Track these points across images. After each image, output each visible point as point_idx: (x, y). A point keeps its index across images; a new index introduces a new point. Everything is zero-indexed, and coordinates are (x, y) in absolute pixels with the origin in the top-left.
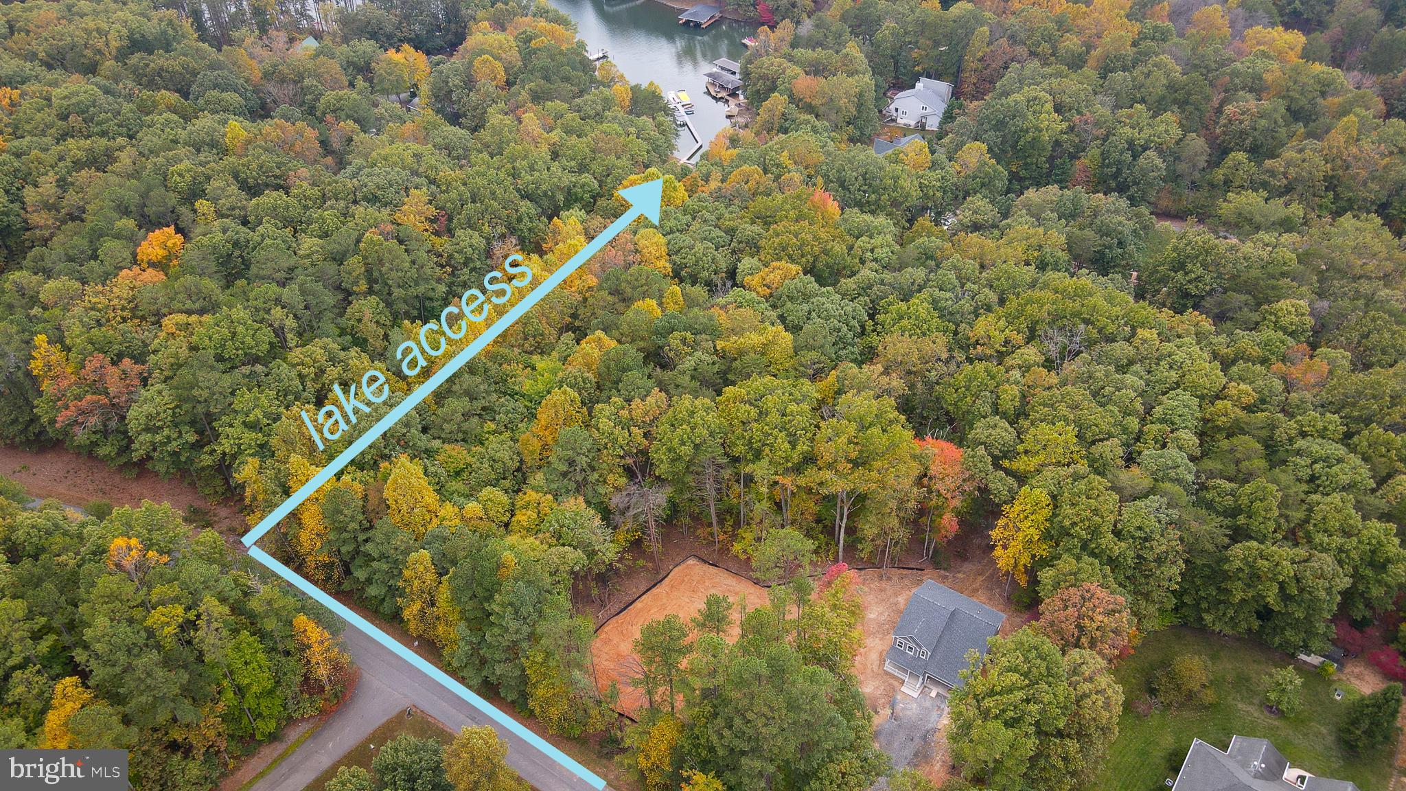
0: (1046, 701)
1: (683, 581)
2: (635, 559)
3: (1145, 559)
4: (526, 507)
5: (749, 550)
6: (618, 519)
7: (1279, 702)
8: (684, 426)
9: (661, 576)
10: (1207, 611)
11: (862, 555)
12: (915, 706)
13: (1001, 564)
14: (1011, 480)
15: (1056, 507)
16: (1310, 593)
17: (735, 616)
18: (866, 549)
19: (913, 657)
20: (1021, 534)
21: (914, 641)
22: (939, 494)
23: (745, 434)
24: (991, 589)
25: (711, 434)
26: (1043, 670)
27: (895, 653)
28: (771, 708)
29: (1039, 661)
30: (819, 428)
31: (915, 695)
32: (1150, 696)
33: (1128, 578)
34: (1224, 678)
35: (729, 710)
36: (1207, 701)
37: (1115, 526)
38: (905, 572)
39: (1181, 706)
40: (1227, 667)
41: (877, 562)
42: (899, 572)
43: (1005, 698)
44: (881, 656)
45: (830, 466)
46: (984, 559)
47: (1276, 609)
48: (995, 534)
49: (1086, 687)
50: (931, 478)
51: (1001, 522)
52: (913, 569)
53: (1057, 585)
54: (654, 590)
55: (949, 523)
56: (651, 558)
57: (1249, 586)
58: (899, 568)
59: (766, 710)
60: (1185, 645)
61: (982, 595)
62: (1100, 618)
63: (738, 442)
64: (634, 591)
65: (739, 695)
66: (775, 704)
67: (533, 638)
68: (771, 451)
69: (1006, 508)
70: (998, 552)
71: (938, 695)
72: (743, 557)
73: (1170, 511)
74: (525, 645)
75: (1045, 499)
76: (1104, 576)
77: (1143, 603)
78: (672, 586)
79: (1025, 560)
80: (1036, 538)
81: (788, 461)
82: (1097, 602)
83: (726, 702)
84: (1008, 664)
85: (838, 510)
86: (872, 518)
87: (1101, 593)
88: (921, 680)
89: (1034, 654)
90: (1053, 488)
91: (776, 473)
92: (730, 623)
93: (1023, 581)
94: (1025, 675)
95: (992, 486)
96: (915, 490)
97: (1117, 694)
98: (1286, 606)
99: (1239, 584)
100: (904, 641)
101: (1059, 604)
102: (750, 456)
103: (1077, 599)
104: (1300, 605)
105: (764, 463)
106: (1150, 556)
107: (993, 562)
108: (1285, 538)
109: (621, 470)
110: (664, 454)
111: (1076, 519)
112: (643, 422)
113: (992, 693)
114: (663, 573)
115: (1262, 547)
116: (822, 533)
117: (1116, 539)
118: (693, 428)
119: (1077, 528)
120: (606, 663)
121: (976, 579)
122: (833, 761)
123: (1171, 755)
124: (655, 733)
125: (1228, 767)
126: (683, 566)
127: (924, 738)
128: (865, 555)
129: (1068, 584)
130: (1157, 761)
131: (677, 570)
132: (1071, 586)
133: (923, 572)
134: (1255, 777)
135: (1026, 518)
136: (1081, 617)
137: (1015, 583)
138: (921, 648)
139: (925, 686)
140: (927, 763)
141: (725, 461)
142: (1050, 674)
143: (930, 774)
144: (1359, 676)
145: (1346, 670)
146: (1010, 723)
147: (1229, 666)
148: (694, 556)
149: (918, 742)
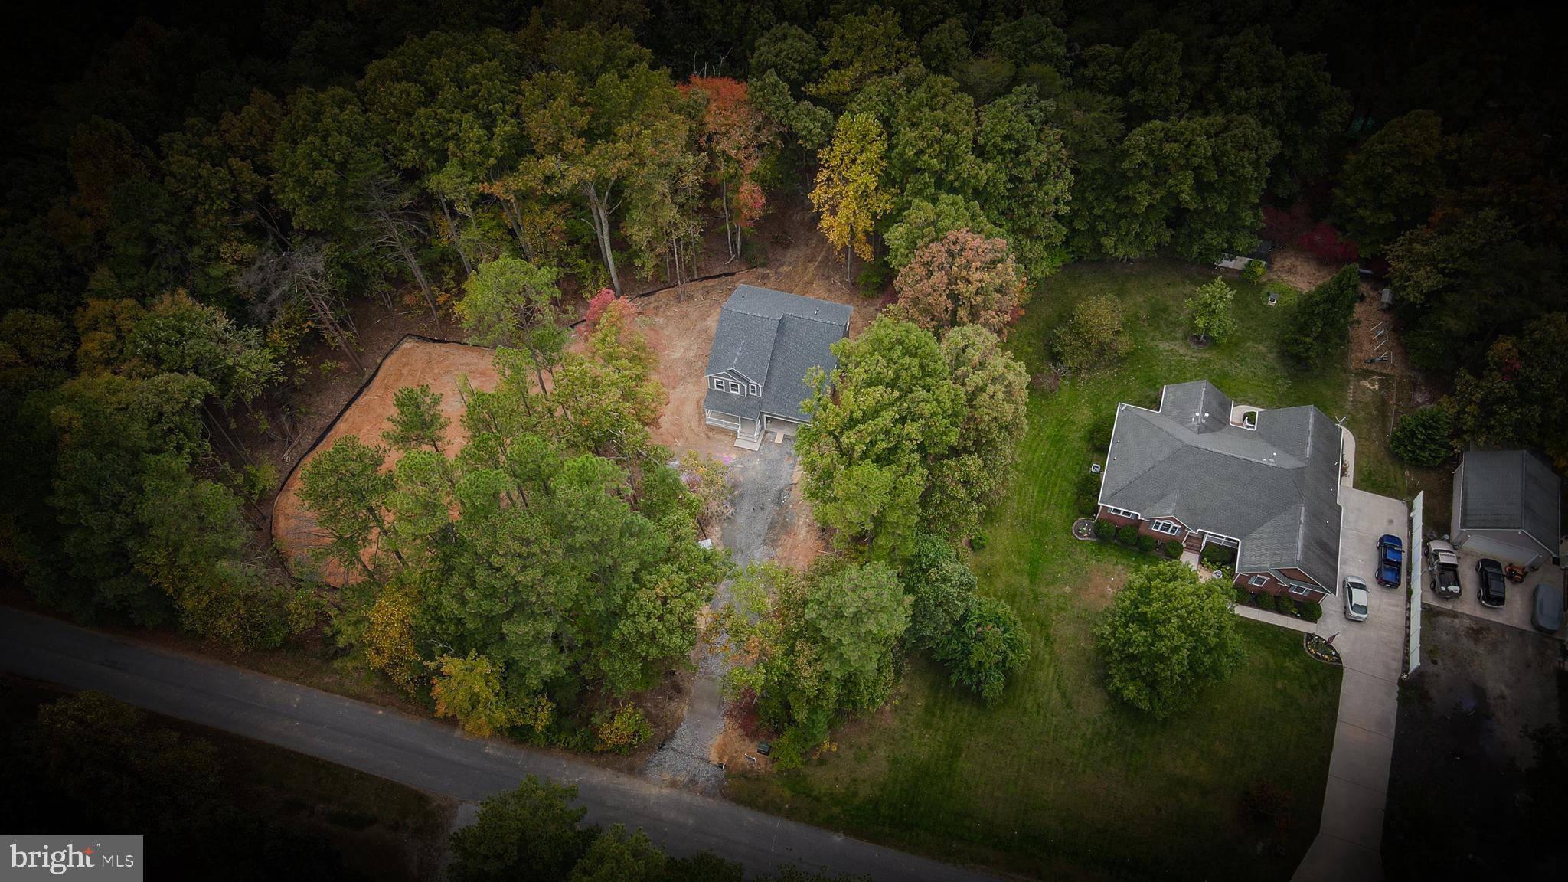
0: (926, 413)
1: (401, 375)
2: (315, 363)
3: (1021, 180)
4: (94, 326)
6: (260, 309)
7: (1208, 329)
8: (310, 138)
9: (367, 377)
10: (1106, 233)
11: (644, 274)
12: (757, 462)
13: (833, 237)
14: (821, 112)
15: (891, 135)
16: (1232, 173)
17: (451, 410)
18: (647, 265)
19: (741, 398)
20: (851, 187)
21: (737, 375)
22: (728, 159)
23: (412, 129)
24: (829, 278)
25: (358, 141)
26: (916, 371)
27: (717, 400)
29: (907, 359)
30: (523, 93)
31: (755, 447)
32: (1055, 365)
33: (1003, 213)
34: (1136, 315)
35: (467, 560)
36: (1122, 353)
37: (975, 141)
38: (710, 283)
39: (1093, 365)
40: (1138, 300)
41: (667, 278)
42: (701, 285)
43: (870, 426)
44: (699, 407)
45: (553, 149)
46: (811, 239)
47: (1193, 206)
48: (817, 196)
49: (977, 379)
50: (710, 139)
51: (821, 176)
52: (720, 276)
53: (912, 246)
55: (749, 196)
57: (1155, 185)
58: (701, 279)
59: (518, 546)
60: (1084, 285)
61: (819, 289)
62: (978, 275)
63: (405, 145)
64: (333, 409)
65: (476, 533)
67: (140, 530)
68: (458, 146)
69: (823, 154)
70: (826, 221)
71: (785, 438)
73: (1043, 103)
74: (130, 544)
75: (874, 127)
76: (973, 217)
77: (1027, 244)
79: (864, 223)
80: (873, 186)
81: (487, 156)
82: (970, 255)
84: (865, 376)
86: (640, 216)
87: (973, 241)
88: (758, 425)
89: (898, 350)
90: (882, 108)
91: (474, 180)
92: (443, 426)
93: (867, 253)
94: (892, 385)
95: (798, 126)
96: (691, 159)
97: (1018, 375)
98: (1204, 200)
99: (1144, 186)
100: (722, 379)
101: (921, 271)
102: (430, 163)
103: (943, 258)
104: (1220, 194)
105: (452, 168)
106: (1027, 174)
107: (823, 240)
108: (1192, 107)
109: (241, 234)
110: (294, 189)
111: (921, 144)
112: (247, 148)
113: (851, 423)
114: (369, 372)
115: (1168, 125)
117: (979, 160)
119: (926, 157)
121: (806, 268)
122: (645, 586)
123: (1092, 432)
124: (377, 617)
125: (1165, 429)
126: (396, 355)
127: (778, 501)
128: (647, 273)
129: (926, 240)
130: (1076, 445)
131: (388, 362)
132: (932, 241)
133: (734, 277)
134: (1199, 432)
135: (854, 161)
136: (953, 281)
137: (857, 260)
138: (747, 382)
139: (766, 432)
140: (788, 533)
141: (393, 180)
142: (926, 374)
143: (794, 547)
144: (1291, 271)
145: (1276, 267)
146: (884, 459)
147: (1140, 299)
148: (410, 335)
149: (771, 509)
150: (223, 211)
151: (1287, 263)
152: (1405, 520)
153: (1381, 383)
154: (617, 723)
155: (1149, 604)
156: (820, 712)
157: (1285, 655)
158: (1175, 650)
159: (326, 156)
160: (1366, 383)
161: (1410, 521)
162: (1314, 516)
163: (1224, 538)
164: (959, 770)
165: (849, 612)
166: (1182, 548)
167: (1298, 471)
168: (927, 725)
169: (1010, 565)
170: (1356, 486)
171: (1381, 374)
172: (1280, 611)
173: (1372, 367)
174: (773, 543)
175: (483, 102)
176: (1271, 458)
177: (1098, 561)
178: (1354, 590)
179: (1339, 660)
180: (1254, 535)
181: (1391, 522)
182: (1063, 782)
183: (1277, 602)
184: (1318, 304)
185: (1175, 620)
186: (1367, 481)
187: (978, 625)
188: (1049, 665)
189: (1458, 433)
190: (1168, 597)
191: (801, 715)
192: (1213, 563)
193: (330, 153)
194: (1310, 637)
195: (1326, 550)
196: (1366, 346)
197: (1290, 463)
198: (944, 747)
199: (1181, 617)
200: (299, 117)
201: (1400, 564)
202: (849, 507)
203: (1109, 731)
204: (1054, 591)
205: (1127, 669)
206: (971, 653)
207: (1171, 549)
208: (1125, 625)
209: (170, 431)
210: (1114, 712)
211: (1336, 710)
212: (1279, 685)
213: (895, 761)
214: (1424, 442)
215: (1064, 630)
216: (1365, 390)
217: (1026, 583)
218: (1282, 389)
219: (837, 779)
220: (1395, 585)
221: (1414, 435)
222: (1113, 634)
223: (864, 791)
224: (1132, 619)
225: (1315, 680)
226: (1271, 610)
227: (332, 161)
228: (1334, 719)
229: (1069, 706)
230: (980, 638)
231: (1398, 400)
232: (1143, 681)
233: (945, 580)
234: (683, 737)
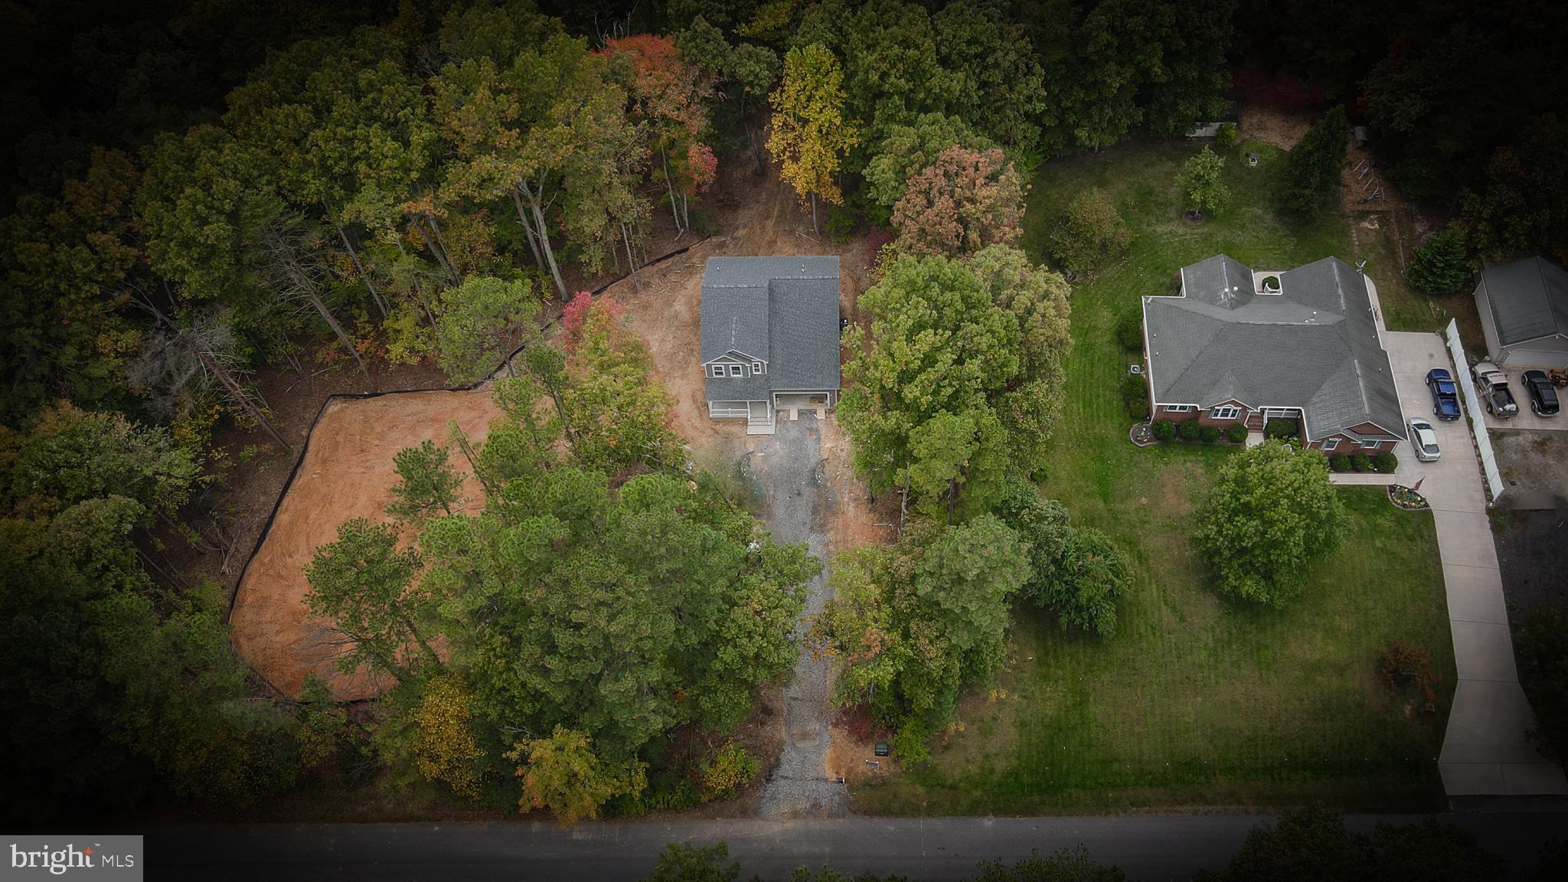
0: (984, 347)
1: (338, 443)
2: (234, 452)
3: (991, 84)
5: (419, 345)
6: (162, 404)
8: (188, 191)
9: (296, 456)
10: (1077, 125)
11: (593, 270)
12: (777, 445)
13: (800, 187)
14: (764, 52)
15: (846, 63)
17: (459, 465)
18: (594, 258)
19: (744, 380)
20: (813, 128)
21: (738, 356)
22: (668, 121)
23: (309, 157)
24: (792, 232)
25: (247, 183)
26: (959, 305)
27: (719, 388)
28: (611, 587)
29: (948, 295)
30: (433, 91)
31: (771, 430)
32: (1063, 272)
33: (977, 123)
34: (1125, 205)
35: (536, 624)
36: (1126, 242)
37: (939, 52)
38: (663, 265)
39: (1096, 264)
41: (616, 269)
42: (655, 268)
43: (931, 374)
44: (695, 401)
45: (484, 147)
46: (759, 194)
47: (1164, 79)
48: (775, 143)
49: (1024, 298)
50: (644, 104)
51: (777, 121)
52: (672, 255)
53: (901, 173)
54: (299, 482)
55: (699, 159)
56: (260, 436)
57: (1123, 64)
58: (652, 263)
59: (601, 595)
60: (1062, 185)
61: (785, 246)
62: (984, 192)
63: (303, 177)
65: (540, 592)
66: (610, 577)
68: (370, 166)
69: (774, 98)
70: (789, 169)
71: (801, 413)
72: (415, 361)
74: (99, 712)
75: (827, 58)
76: (958, 132)
78: (324, 462)
79: (830, 163)
80: (838, 121)
81: (407, 171)
82: (970, 172)
83: (523, 611)
84: (910, 322)
85: (524, 218)
86: (587, 205)
87: (969, 157)
88: (769, 405)
89: (936, 289)
90: (830, 35)
91: (398, 201)
92: (458, 483)
93: (836, 197)
95: (742, 71)
96: (632, 130)
98: (1174, 71)
99: (1112, 67)
100: (721, 364)
101: (921, 200)
102: (338, 192)
103: (941, 182)
104: (1189, 61)
105: (369, 191)
106: (997, 77)
107: (784, 189)
109: (116, 320)
110: (179, 255)
111: (884, 66)
112: (105, 217)
113: (906, 377)
114: (297, 449)
116: (514, 265)
117: (948, 72)
118: (207, 187)
119: (891, 79)
120: (278, 639)
121: (764, 227)
122: (736, 604)
123: (1119, 334)
124: (426, 718)
125: (1200, 312)
126: (323, 422)
127: (814, 482)
128: (596, 267)
129: (917, 166)
130: (1106, 349)
131: (316, 432)
132: (923, 166)
133: (689, 253)
134: (1233, 308)
135: (809, 99)
136: (958, 204)
137: (824, 206)
138: (750, 361)
139: (778, 411)
140: (835, 514)
141: (298, 220)
142: (970, 306)
143: (846, 526)
144: (1261, 127)
145: (1245, 127)
146: (953, 405)
147: (1122, 186)
148: (334, 396)
149: (808, 492)
150: (93, 298)
151: (1254, 120)
152: (1444, 350)
153: (1380, 220)
154: (724, 764)
155: (1250, 492)
156: (947, 692)
157: (1375, 512)
158: (1290, 532)
159: (211, 208)
160: (1366, 224)
161: (1449, 350)
162: (1368, 366)
163: (1284, 410)
164: (1091, 716)
165: (971, 576)
166: (1246, 431)
167: (1341, 324)
168: (1045, 678)
169: (1078, 490)
170: (1389, 328)
171: (1377, 212)
172: (1356, 469)
173: (1367, 207)
174: (822, 528)
175: (387, 111)
176: (1311, 317)
177: (1166, 464)
178: (1419, 431)
179: (1427, 505)
180: (1315, 400)
181: (1431, 356)
182: (1200, 699)
183: (1353, 462)
184: (1310, 153)
185: (1284, 501)
186: (1399, 322)
187: (1078, 558)
188: (1150, 583)
189: (1472, 253)
190: (1268, 480)
191: (926, 700)
192: (1280, 437)
193: (216, 204)
194: (1393, 488)
195: (1387, 398)
196: (1354, 187)
197: (1330, 319)
198: (1069, 696)
199: (1287, 497)
200: (166, 169)
201: (1454, 394)
202: (937, 464)
203: (1230, 634)
204: (1131, 505)
205: (1240, 566)
206: (1078, 590)
207: (1234, 435)
208: (1230, 520)
209: (106, 569)
210: (1229, 613)
211: (1438, 554)
212: (1378, 544)
213: (1023, 724)
214: (1443, 269)
215: (1154, 542)
216: (1367, 232)
217: (1101, 504)
218: (1289, 248)
219: (967, 761)
220: (1456, 417)
221: (1431, 264)
222: (1220, 532)
223: (1001, 766)
224: (1235, 512)
225: (1410, 531)
226: (1349, 471)
227: (220, 212)
228: (1439, 563)
229: (1182, 619)
230: (1084, 572)
231: (1401, 235)
232: (1258, 573)
233: (1041, 518)
234: (790, 761)
